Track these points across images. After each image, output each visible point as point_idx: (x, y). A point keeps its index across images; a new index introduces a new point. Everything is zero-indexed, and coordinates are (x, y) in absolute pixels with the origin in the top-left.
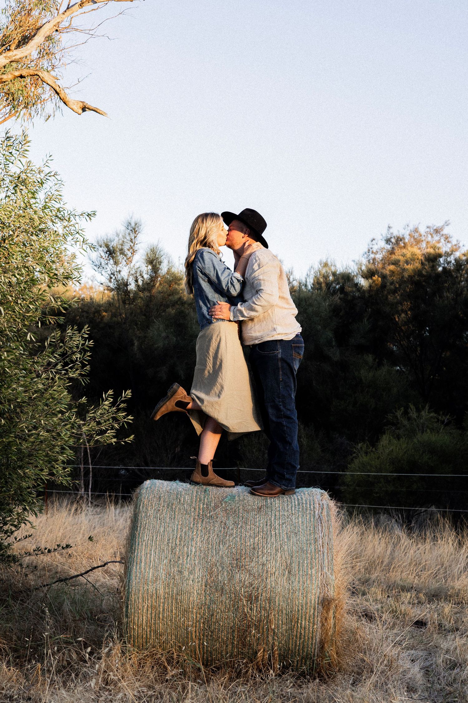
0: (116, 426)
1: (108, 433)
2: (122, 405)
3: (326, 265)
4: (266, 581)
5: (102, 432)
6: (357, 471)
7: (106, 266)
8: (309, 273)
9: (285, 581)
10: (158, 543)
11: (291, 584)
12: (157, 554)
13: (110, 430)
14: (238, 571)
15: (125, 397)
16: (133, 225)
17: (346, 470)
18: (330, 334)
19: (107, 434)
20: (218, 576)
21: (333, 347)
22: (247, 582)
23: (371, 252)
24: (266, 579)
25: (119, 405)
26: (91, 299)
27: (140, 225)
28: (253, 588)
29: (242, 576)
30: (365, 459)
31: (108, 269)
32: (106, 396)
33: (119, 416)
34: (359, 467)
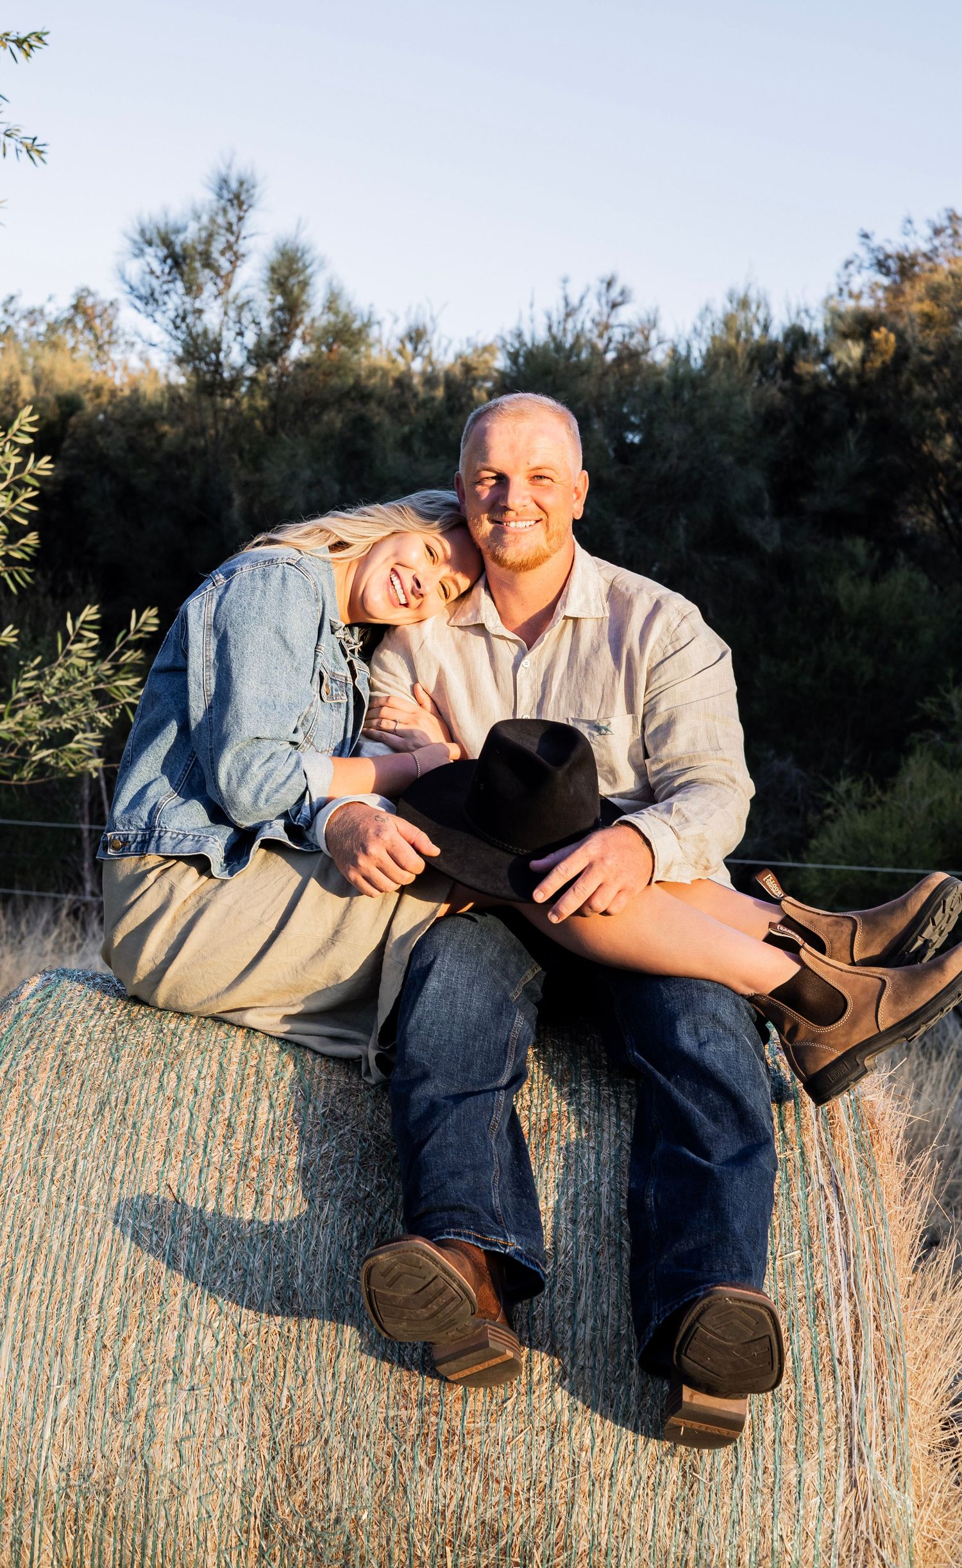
0: (103, 718)
1: (78, 742)
2: (129, 656)
3: (744, 304)
4: (570, 1514)
5: (61, 738)
6: (838, 859)
7: (166, 298)
8: (699, 325)
9: (663, 1521)
10: (33, 1310)
11: (694, 1531)
12: (27, 1362)
13: (84, 731)
14: (430, 1463)
15: (138, 631)
16: (234, 185)
17: (805, 856)
18: (757, 479)
19: (72, 745)
20: (327, 1481)
21: (763, 517)
22: (472, 1519)
23: (845, 293)
24: (571, 1503)
25: (121, 654)
26: (135, 391)
27: (254, 187)
28: (504, 1552)
29: (447, 1486)
30: (863, 824)
31: (171, 305)
32: (78, 624)
33: (117, 688)
34: (843, 848)
